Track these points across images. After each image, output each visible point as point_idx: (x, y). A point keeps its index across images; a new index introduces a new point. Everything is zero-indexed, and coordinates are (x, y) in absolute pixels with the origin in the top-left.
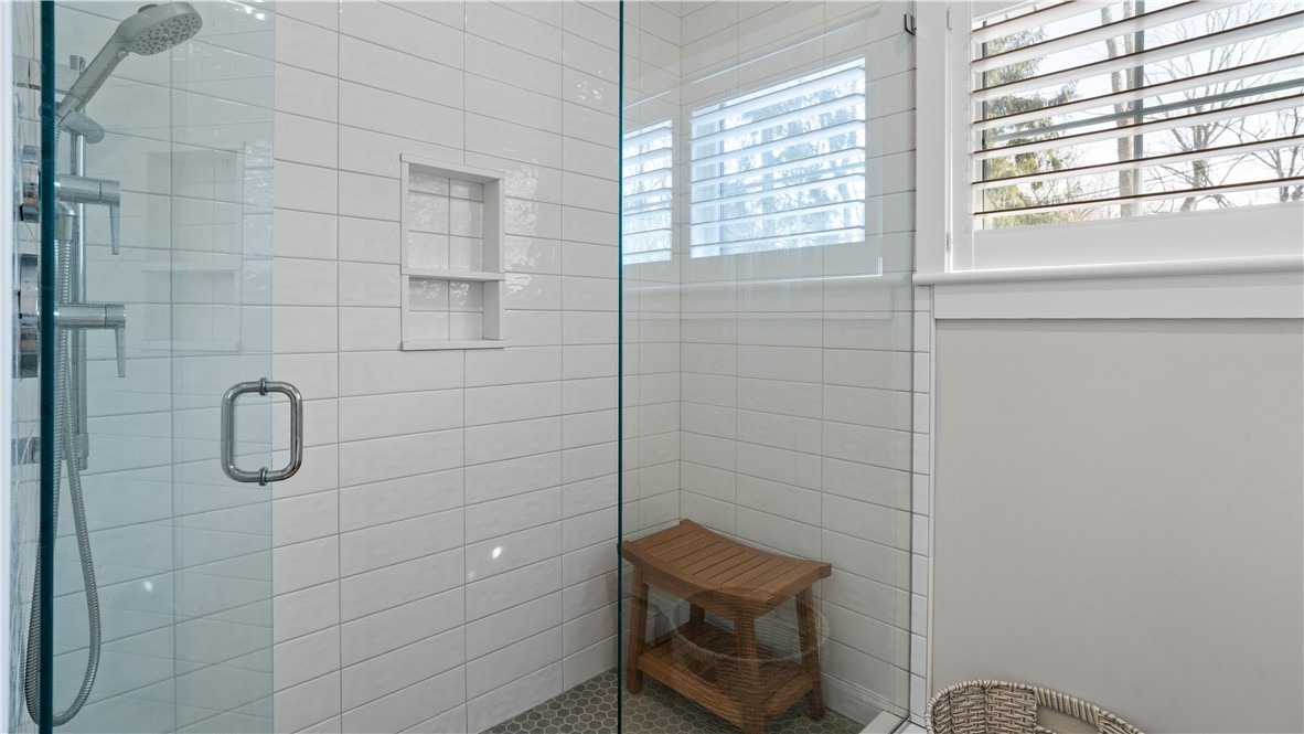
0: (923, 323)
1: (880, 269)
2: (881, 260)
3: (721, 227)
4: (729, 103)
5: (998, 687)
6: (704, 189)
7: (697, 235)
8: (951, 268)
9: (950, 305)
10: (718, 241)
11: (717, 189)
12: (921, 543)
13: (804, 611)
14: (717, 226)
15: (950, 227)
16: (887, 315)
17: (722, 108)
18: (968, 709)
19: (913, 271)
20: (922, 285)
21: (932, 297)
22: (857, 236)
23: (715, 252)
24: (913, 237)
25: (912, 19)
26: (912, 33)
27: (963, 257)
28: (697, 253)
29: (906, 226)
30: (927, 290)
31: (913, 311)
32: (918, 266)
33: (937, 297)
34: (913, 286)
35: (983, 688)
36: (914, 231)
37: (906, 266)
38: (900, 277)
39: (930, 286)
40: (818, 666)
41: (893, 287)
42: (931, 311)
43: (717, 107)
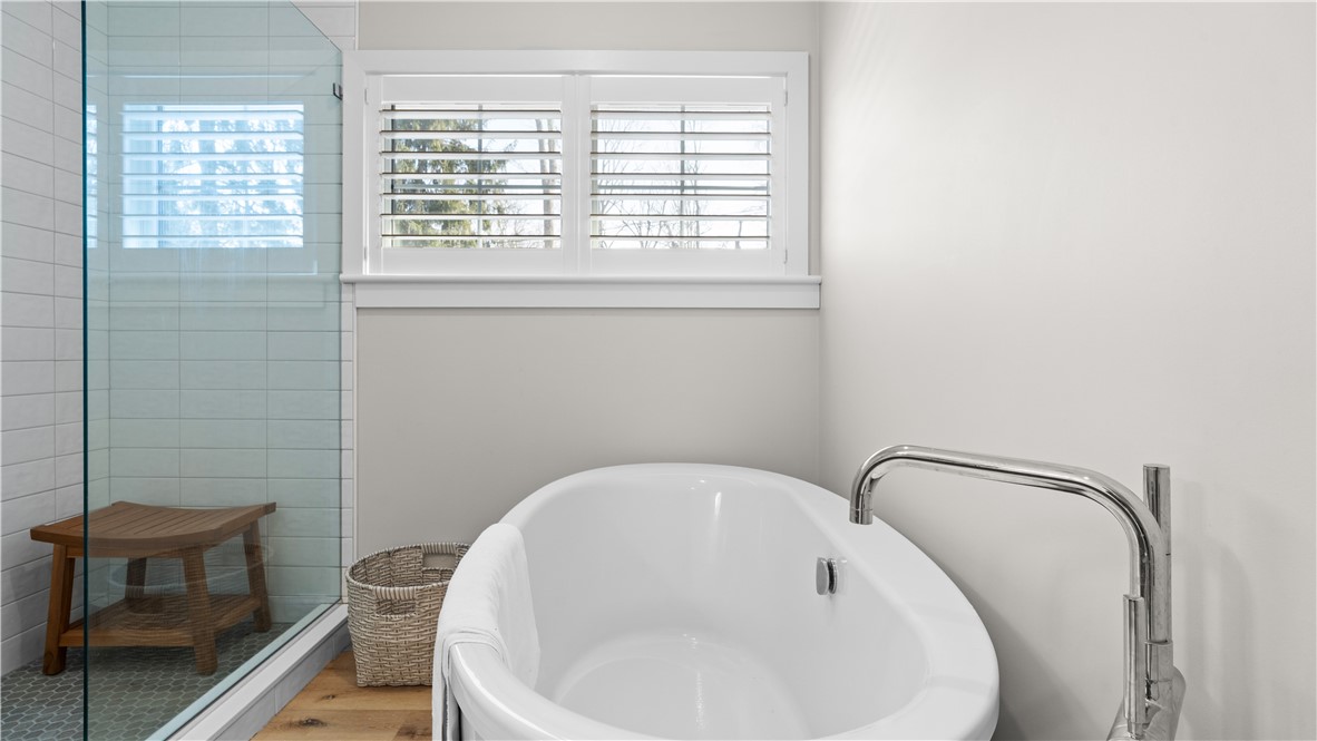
0: (348, 311)
1: (315, 268)
2: (315, 264)
3: (160, 222)
4: (167, 108)
5: (399, 550)
6: (140, 183)
7: (130, 226)
8: (367, 271)
9: (366, 298)
10: (156, 233)
11: (155, 184)
12: (349, 469)
13: (252, 551)
14: (155, 220)
15: (367, 243)
16: (321, 305)
17: (160, 110)
18: (379, 569)
19: (340, 272)
20: (346, 283)
21: (354, 292)
22: (299, 243)
23: (153, 244)
24: (340, 248)
25: (340, 88)
26: (340, 97)
27: (375, 264)
28: (130, 244)
29: (335, 238)
30: (350, 287)
31: (340, 302)
32: (344, 269)
33: (357, 292)
34: (340, 283)
35: (389, 553)
36: (341, 243)
37: (334, 267)
38: (330, 276)
39: (352, 283)
40: (265, 592)
41: (326, 283)
42: (353, 302)
43: (154, 108)
